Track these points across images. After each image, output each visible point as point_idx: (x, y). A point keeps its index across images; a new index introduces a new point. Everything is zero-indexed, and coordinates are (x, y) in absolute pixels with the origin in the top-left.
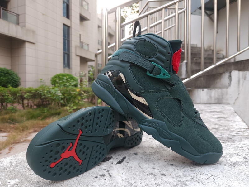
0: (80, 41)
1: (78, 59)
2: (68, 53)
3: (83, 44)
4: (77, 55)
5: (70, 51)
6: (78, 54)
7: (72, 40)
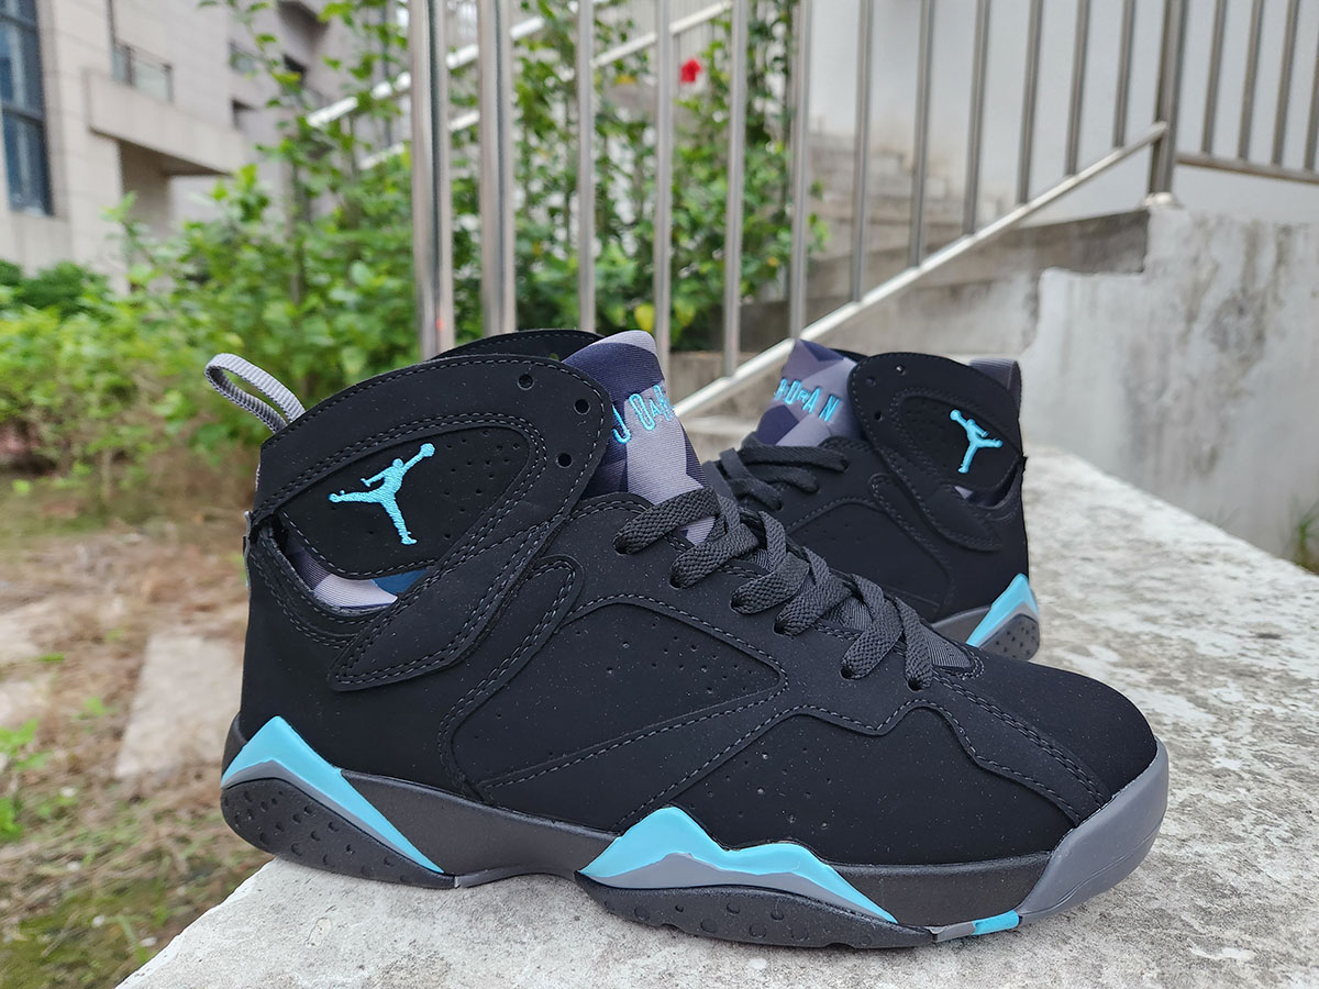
0: (114, 40)
1: (110, 153)
2: (33, 112)
3: (138, 65)
4: (97, 133)
5: (50, 103)
6: (101, 125)
7: (53, 30)
